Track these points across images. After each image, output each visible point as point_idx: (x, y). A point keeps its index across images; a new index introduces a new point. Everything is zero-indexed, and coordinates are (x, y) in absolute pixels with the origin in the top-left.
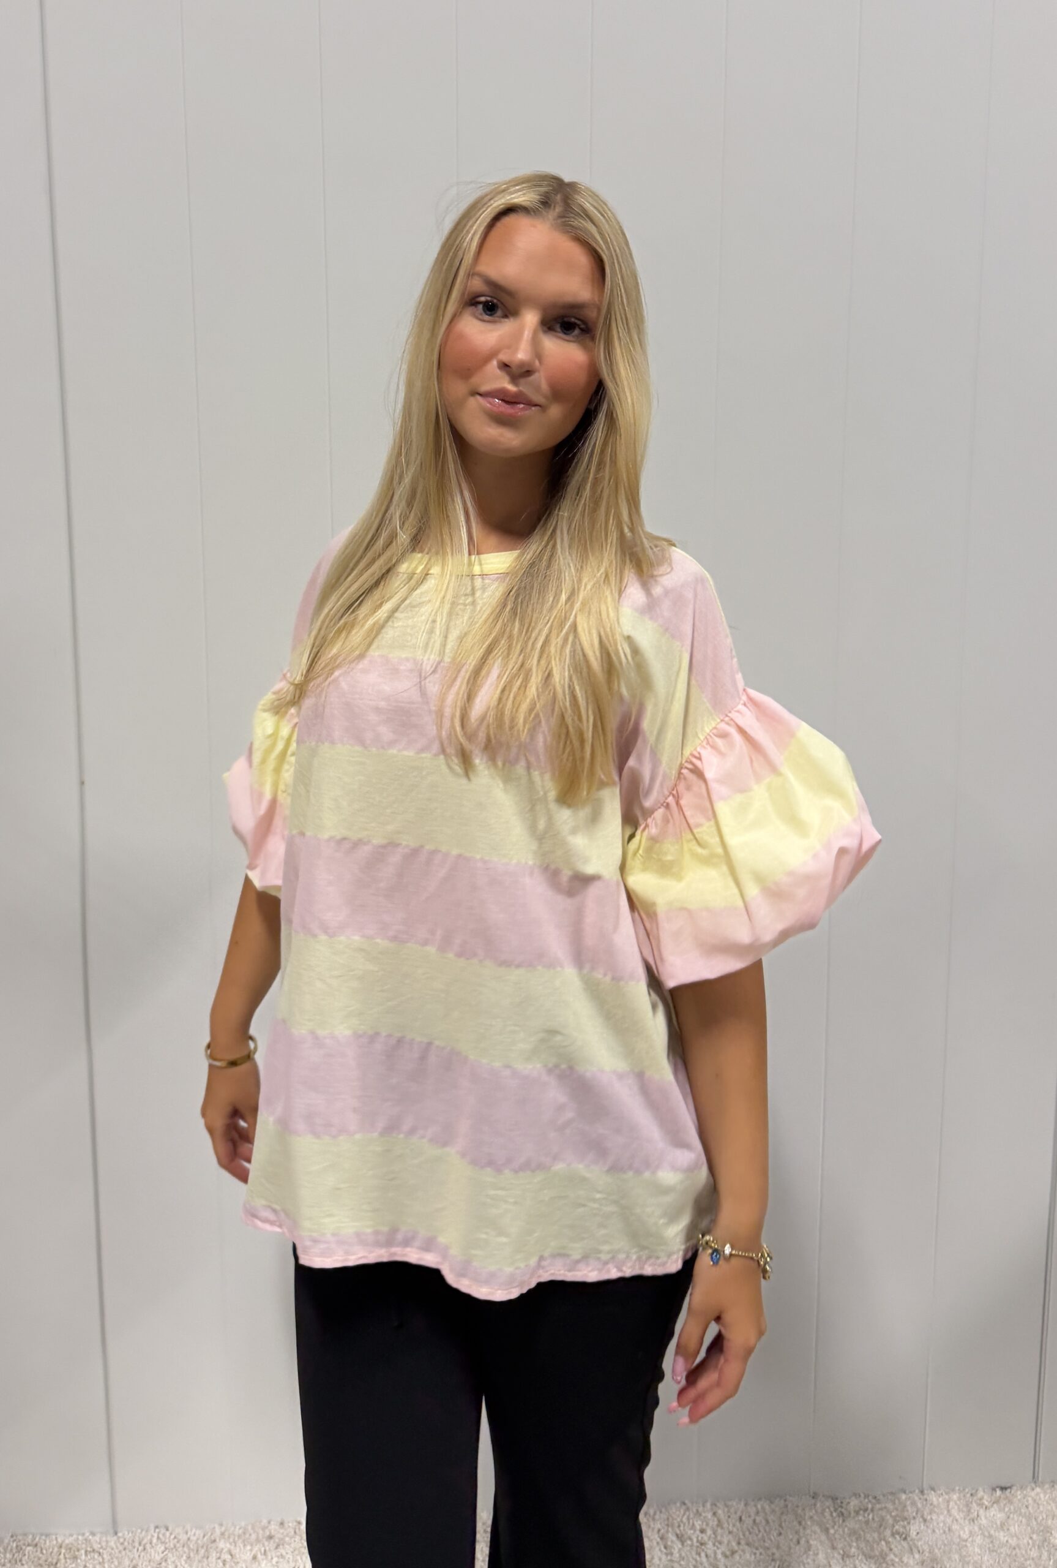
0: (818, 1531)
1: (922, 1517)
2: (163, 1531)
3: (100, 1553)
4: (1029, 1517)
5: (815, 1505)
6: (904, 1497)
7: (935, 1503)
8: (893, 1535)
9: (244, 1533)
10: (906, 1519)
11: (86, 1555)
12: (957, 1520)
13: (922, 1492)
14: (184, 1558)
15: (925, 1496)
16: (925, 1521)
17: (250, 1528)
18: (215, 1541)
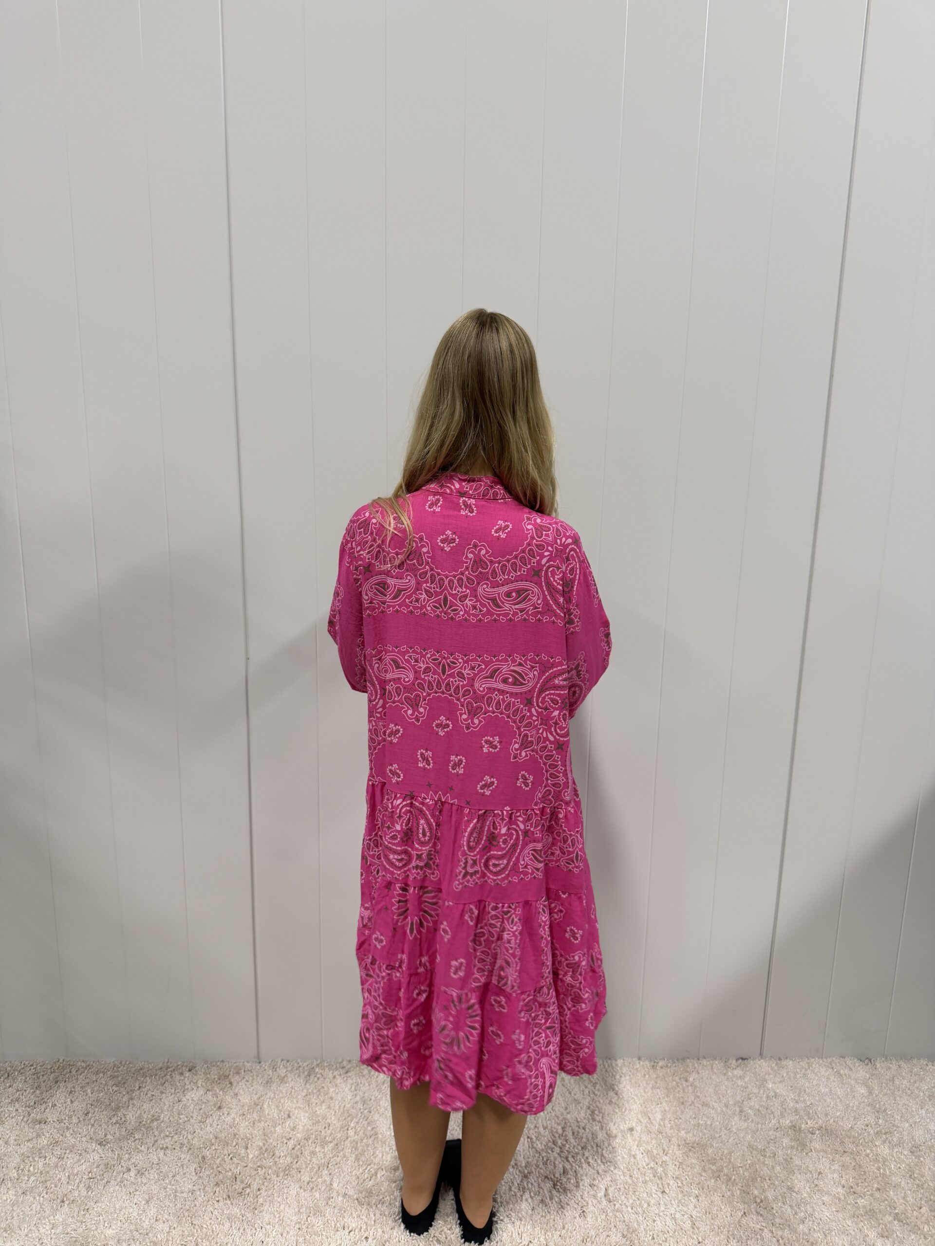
0: (640, 1076)
1: (697, 1071)
2: (285, 1062)
3: (252, 1072)
4: (755, 1073)
5: (639, 1063)
6: (688, 1060)
7: (705, 1064)
8: (680, 1079)
9: (329, 1065)
10: (688, 1072)
11: (244, 1071)
12: (716, 1074)
13: (698, 1059)
14: (297, 1076)
15: (700, 1061)
16: (698, 1073)
17: (332, 1063)
18: (313, 1068)
